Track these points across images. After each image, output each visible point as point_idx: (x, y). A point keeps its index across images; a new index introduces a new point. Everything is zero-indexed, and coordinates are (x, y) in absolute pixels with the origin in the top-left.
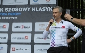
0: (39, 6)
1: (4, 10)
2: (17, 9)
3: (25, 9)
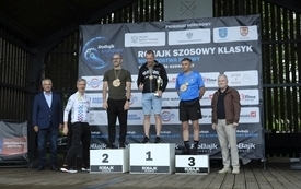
0: (229, 45)
1: (171, 53)
2: (192, 52)
3: (206, 51)
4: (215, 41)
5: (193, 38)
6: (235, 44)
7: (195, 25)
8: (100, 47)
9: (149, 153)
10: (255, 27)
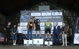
2: (47, 17)
3: (50, 17)
4: (52, 15)
5: (47, 14)
6: (57, 16)
7: (48, 11)
8: (25, 16)
9: (38, 41)
10: (62, 12)
